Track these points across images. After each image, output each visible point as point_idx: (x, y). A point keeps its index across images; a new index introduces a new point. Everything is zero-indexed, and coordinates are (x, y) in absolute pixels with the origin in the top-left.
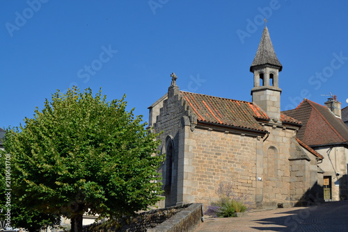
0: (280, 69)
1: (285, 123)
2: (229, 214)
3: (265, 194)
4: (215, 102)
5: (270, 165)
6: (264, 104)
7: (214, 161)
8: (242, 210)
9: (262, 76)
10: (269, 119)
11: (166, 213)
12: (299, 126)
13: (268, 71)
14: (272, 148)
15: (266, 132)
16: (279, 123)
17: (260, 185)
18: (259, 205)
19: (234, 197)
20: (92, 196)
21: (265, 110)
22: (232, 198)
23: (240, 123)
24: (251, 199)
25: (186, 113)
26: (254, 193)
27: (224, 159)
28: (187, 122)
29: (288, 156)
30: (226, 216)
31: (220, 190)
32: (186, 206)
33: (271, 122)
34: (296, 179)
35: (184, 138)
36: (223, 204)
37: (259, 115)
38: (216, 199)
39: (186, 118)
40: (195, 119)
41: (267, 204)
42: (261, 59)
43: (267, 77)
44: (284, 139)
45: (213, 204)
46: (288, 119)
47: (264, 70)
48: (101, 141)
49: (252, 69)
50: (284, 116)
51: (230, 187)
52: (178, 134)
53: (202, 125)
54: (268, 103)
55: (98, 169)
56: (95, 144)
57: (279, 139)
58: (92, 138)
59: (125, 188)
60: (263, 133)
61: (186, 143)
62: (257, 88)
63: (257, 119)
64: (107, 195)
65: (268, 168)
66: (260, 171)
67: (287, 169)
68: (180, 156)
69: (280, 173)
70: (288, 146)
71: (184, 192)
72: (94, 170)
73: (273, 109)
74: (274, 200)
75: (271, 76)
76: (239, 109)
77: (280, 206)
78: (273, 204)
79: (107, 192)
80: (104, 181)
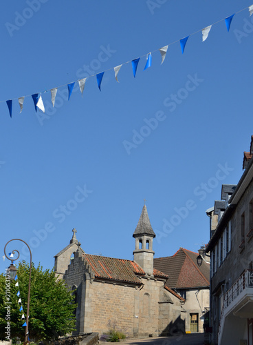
0: (154, 236)
1: (156, 276)
2: (115, 340)
3: (140, 327)
4: (108, 262)
5: (145, 306)
6: (141, 262)
7: (105, 304)
8: (123, 337)
9: (141, 241)
10: (145, 274)
11: (75, 338)
12: (167, 278)
13: (145, 238)
14: (147, 294)
15: (142, 284)
16: (152, 276)
17: (137, 321)
18: (135, 335)
19: (119, 329)
20: (37, 328)
21: (143, 267)
22: (117, 329)
23: (124, 277)
24: (130, 331)
25: (87, 271)
26: (133, 326)
27: (112, 302)
28: (88, 277)
29: (158, 300)
30: (113, 342)
31: (109, 324)
32: (89, 334)
33: (146, 275)
34: (163, 317)
35: (85, 289)
36: (111, 334)
37: (138, 271)
38: (106, 330)
39: (87, 274)
40: (93, 275)
41: (142, 335)
42: (141, 229)
43: (145, 242)
44: (155, 288)
45: (104, 334)
46: (159, 273)
47: (142, 238)
48: (42, 296)
49: (134, 236)
50: (156, 270)
51: (115, 322)
52: (81, 285)
53: (98, 279)
54: (145, 262)
55: (41, 312)
56: (39, 298)
57: (152, 288)
58: (37, 294)
59: (55, 323)
60: (140, 285)
61: (87, 292)
62: (137, 251)
63: (136, 274)
64: (45, 327)
65: (144, 309)
66: (137, 311)
67: (157, 309)
68: (82, 301)
69: (152, 313)
70: (158, 293)
71: (85, 326)
72: (39, 313)
73: (148, 266)
74: (146, 332)
75: (148, 241)
76: (124, 266)
77: (151, 336)
78: (146, 334)
79: (45, 325)
80: (44, 319)
